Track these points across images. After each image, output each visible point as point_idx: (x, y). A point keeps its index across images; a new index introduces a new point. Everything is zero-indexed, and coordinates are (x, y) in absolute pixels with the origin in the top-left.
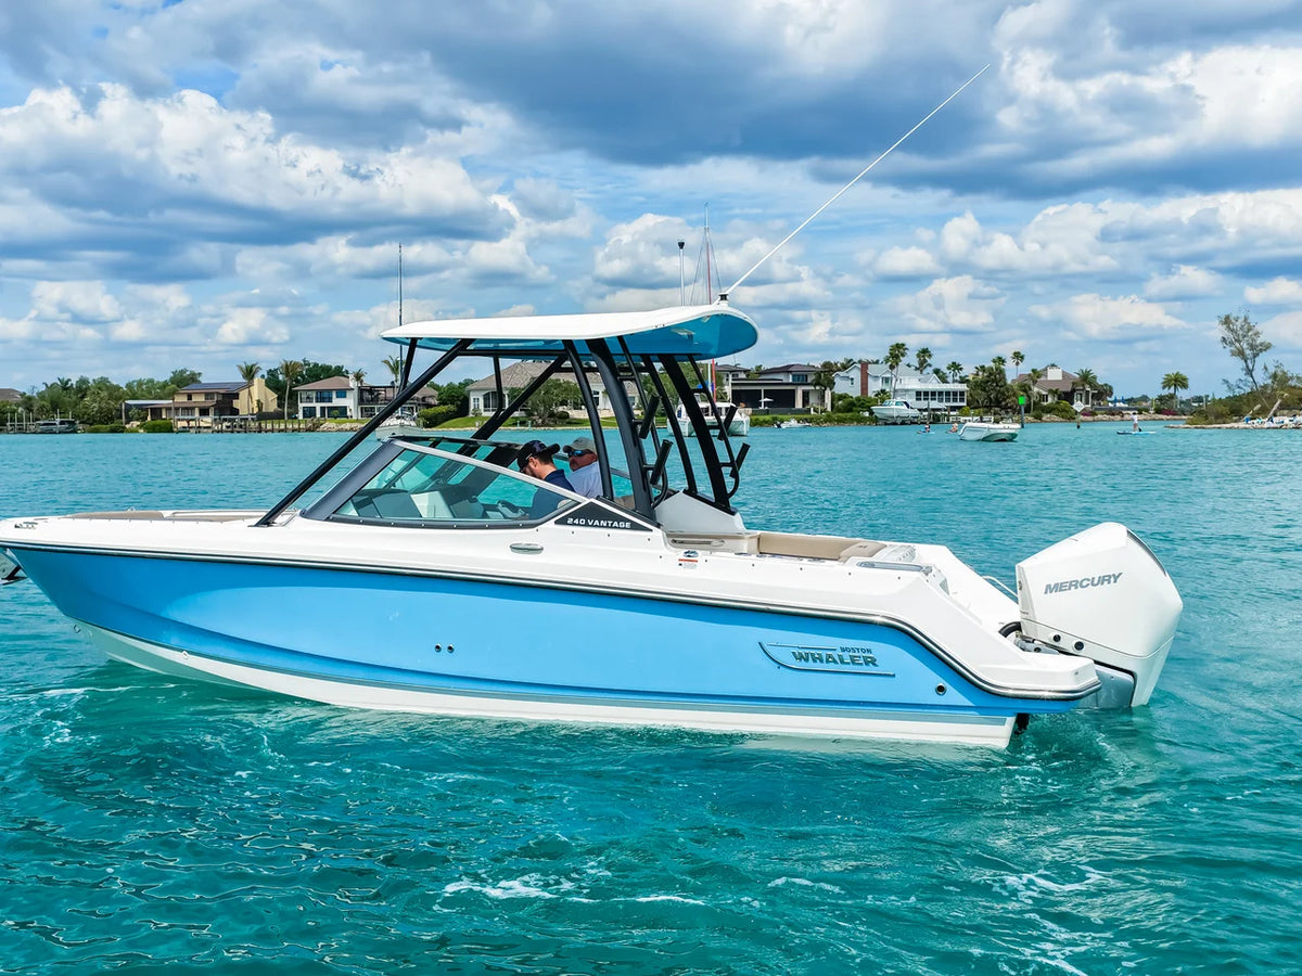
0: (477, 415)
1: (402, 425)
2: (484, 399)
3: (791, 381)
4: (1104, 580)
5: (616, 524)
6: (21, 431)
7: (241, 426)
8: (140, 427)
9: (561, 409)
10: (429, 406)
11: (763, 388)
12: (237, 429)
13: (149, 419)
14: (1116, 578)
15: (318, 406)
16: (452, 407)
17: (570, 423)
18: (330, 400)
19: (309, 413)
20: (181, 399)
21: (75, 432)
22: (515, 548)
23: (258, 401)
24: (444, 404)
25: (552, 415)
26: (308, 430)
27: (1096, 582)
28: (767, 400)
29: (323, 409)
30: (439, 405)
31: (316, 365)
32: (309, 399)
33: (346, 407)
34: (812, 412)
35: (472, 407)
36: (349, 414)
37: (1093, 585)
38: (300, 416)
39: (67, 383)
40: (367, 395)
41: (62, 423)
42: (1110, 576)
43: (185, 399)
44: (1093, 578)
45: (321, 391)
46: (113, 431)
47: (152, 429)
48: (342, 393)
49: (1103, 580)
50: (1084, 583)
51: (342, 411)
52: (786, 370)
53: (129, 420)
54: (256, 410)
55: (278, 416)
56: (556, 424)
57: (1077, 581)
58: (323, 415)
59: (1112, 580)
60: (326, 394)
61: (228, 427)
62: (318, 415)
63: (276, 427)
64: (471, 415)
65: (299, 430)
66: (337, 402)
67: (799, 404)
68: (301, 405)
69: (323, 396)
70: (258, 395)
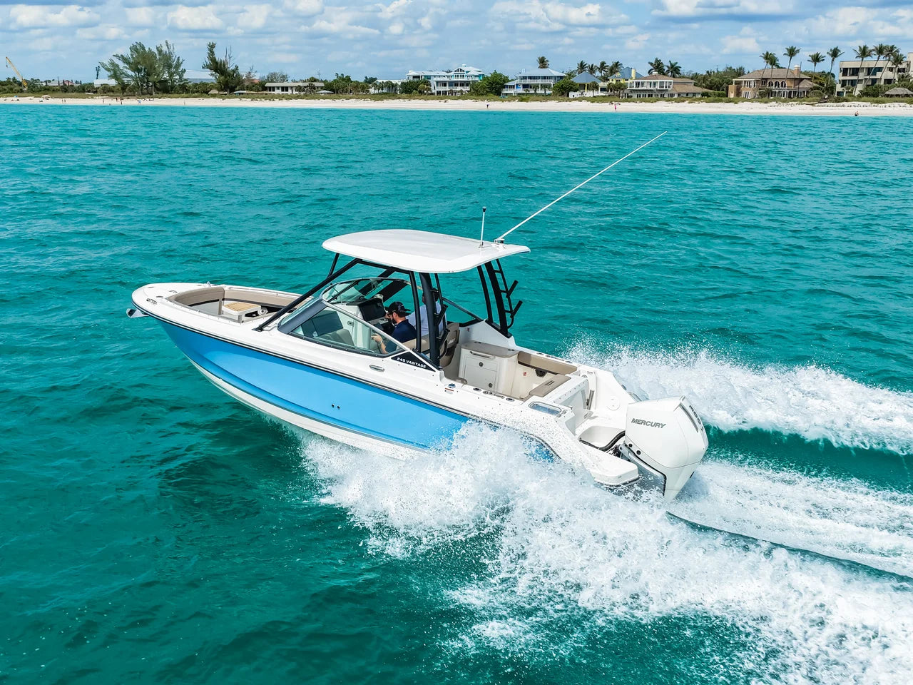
5: (419, 365)
14: (663, 426)
22: (372, 367)
27: (653, 425)
37: (651, 426)
42: (660, 424)
44: (652, 422)
49: (656, 425)
50: (648, 424)
57: (645, 421)
59: (661, 426)
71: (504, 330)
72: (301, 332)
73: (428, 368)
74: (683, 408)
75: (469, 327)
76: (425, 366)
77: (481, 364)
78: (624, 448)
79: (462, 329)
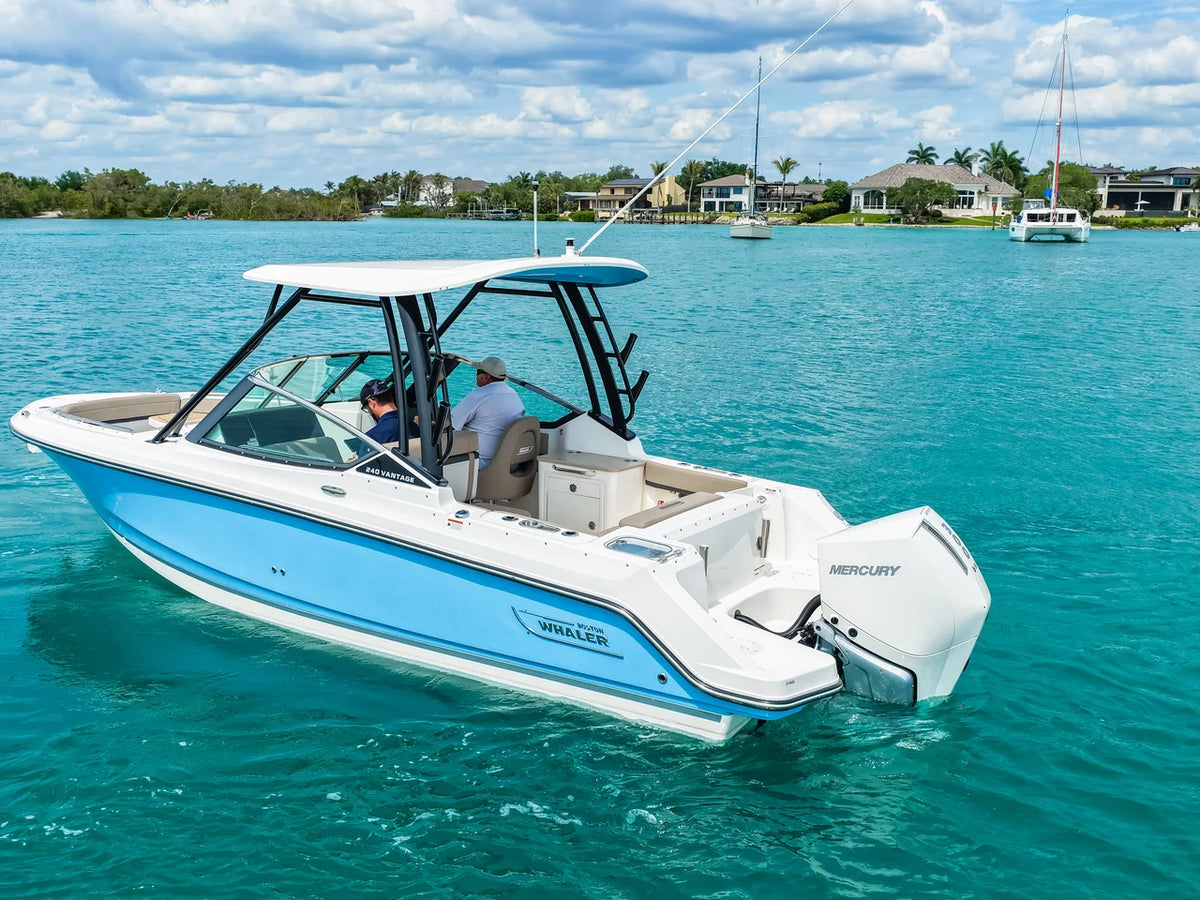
0: (857, 211)
1: (753, 225)
2: (865, 197)
3: (1171, 184)
4: (882, 571)
5: (403, 478)
6: (479, 217)
7: (648, 218)
8: (570, 216)
9: (936, 207)
10: (815, 202)
11: (1140, 191)
12: (645, 220)
13: (579, 209)
14: (894, 571)
15: (717, 201)
16: (834, 204)
17: (942, 222)
18: (728, 196)
19: (710, 206)
20: (605, 193)
21: (519, 219)
22: (324, 489)
23: (669, 196)
24: (827, 201)
25: (926, 213)
26: (705, 222)
27: (873, 572)
28: (1143, 202)
29: (721, 203)
30: (823, 202)
31: (724, 164)
32: (710, 195)
33: (741, 202)
34: (1189, 215)
35: (853, 204)
36: (743, 208)
37: (871, 574)
38: (702, 209)
39: (527, 177)
40: (761, 192)
41: (508, 212)
42: (888, 568)
43: (608, 193)
44: (872, 567)
45: (721, 188)
46: (548, 219)
47: (579, 219)
48: (738, 190)
49: (880, 570)
50: (864, 571)
51: (738, 206)
52: (1168, 173)
53: (563, 210)
54: (666, 204)
55: (683, 209)
56: (928, 222)
57: (857, 567)
58: (721, 209)
59: (890, 572)
60: (725, 191)
61: (638, 218)
62: (717, 209)
63: (677, 218)
64: (852, 212)
65: (697, 222)
66: (734, 198)
67: (1177, 207)
68: (703, 200)
69: (723, 192)
70: (669, 190)
71: (619, 426)
72: (219, 438)
73: (418, 482)
74: (931, 529)
75: (560, 427)
76: (412, 480)
77: (573, 488)
78: (824, 626)
79: (551, 433)
